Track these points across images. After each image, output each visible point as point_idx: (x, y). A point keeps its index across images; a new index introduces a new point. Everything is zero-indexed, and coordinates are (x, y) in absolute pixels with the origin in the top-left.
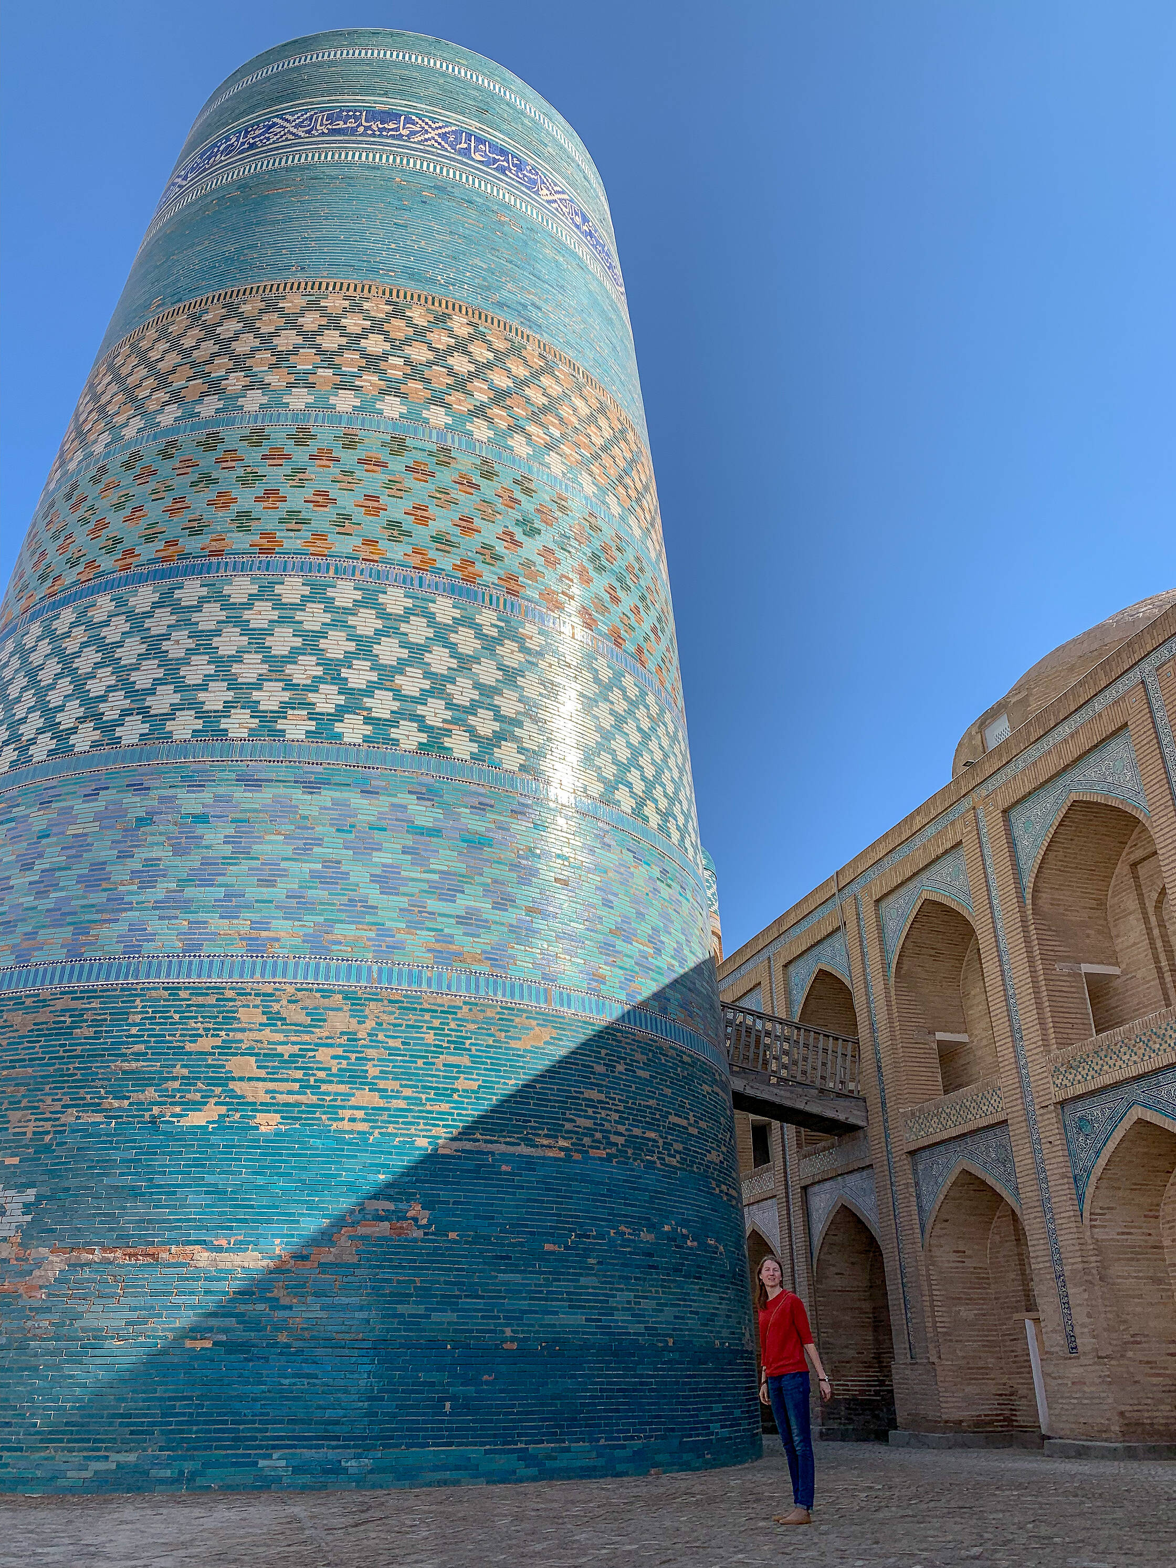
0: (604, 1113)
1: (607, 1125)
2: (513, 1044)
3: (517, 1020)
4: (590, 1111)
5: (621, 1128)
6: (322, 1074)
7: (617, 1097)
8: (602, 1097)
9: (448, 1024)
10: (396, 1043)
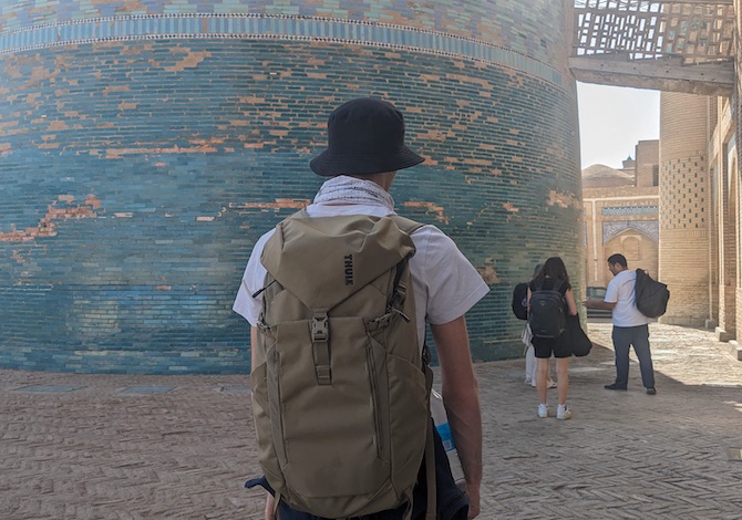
0: (262, 114)
1: (266, 123)
2: (168, 69)
3: (171, 49)
4: (247, 114)
5: (285, 124)
6: (30, 113)
7: (280, 99)
8: (262, 101)
9: (112, 62)
10: (74, 83)
